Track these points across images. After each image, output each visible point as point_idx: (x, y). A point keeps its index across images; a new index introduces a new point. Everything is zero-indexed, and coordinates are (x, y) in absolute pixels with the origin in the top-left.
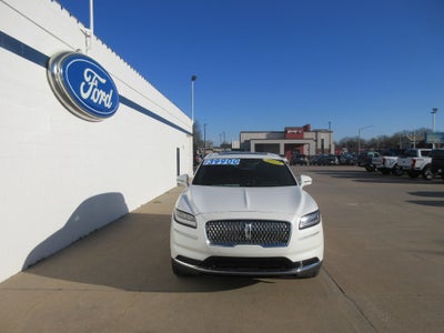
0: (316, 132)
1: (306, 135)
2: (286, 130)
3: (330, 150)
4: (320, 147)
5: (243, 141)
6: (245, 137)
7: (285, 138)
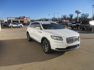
0: (27, 18)
1: (25, 19)
2: (20, 17)
3: (30, 22)
4: (28, 21)
5: (8, 20)
6: (9, 19)
7: (20, 19)
